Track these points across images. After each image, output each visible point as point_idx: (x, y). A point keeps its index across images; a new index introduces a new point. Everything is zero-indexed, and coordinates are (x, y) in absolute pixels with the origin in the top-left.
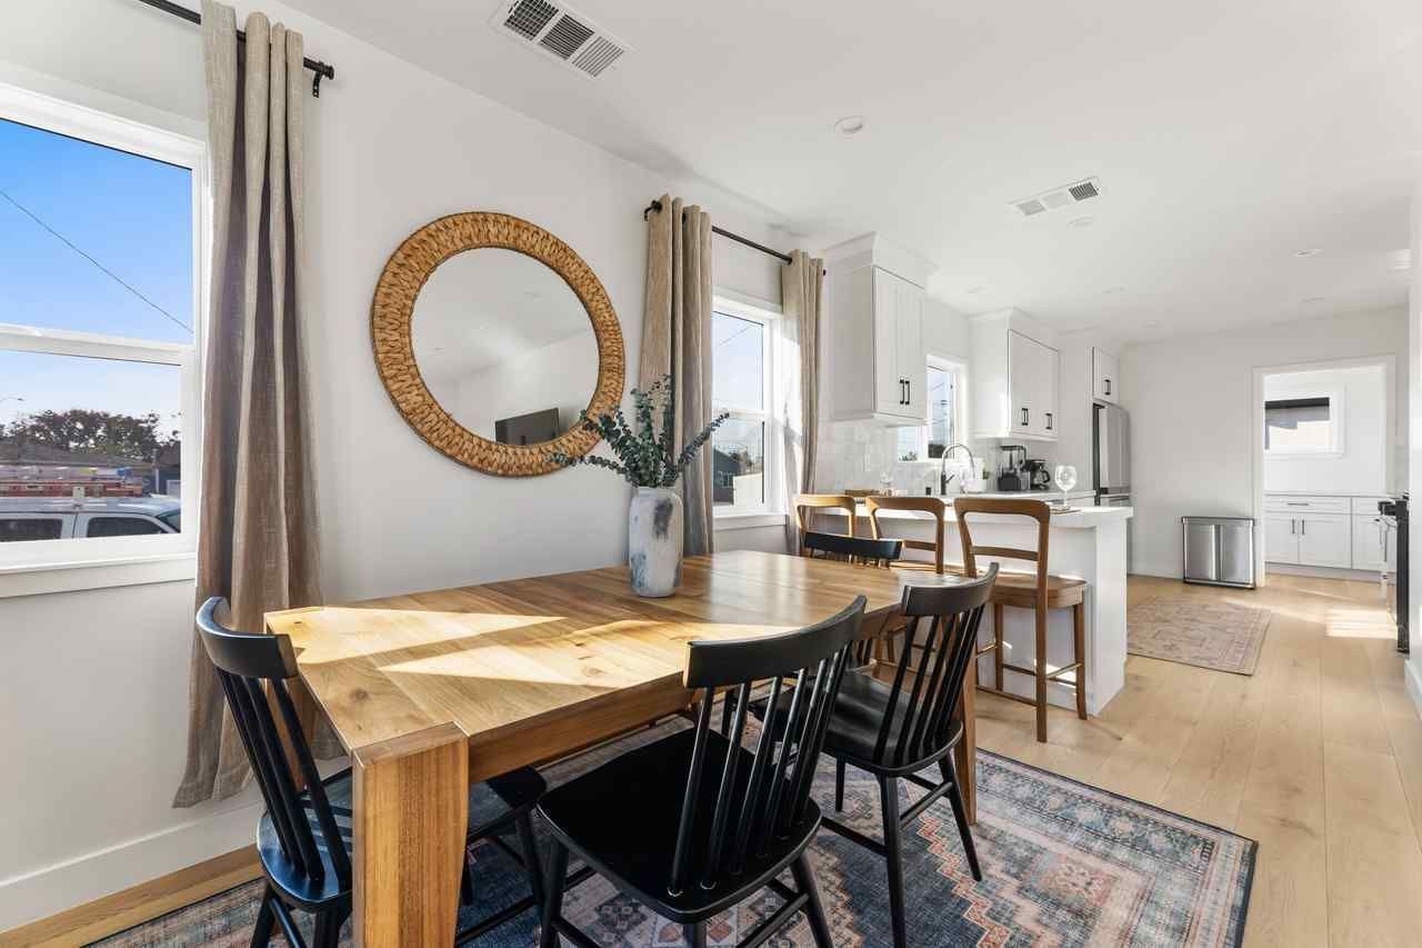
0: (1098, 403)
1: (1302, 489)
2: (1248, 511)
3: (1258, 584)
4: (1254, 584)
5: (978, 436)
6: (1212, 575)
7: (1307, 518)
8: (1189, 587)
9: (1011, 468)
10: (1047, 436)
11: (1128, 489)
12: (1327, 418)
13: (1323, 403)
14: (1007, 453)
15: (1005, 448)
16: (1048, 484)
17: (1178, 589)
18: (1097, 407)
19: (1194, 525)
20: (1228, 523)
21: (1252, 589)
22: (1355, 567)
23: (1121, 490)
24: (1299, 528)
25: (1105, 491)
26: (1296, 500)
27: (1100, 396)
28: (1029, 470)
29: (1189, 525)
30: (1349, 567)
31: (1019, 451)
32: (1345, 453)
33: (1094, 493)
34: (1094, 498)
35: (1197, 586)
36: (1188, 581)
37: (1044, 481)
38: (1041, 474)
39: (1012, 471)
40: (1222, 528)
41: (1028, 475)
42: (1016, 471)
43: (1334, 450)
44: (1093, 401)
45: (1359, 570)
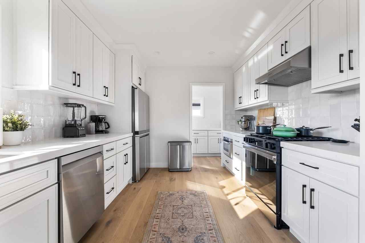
0: (135, 87)
2: (188, 139)
4: (191, 168)
5: (18, 88)
6: (178, 167)
7: (198, 138)
8: (170, 173)
9: (73, 120)
10: (105, 100)
11: (149, 131)
14: (71, 109)
15: (67, 105)
17: (167, 173)
18: (133, 89)
19: (173, 145)
20: (183, 144)
23: (145, 131)
24: (197, 142)
25: (136, 133)
26: (197, 132)
27: (136, 83)
28: (94, 121)
29: (171, 146)
30: (207, 153)
31: (83, 108)
32: (204, 117)
33: (132, 134)
34: (132, 137)
35: (173, 173)
36: (170, 170)
37: (106, 129)
38: (103, 124)
39: (73, 123)
40: (181, 146)
41: (93, 125)
42: (77, 123)
43: (202, 116)
44: (131, 85)
45: (210, 153)
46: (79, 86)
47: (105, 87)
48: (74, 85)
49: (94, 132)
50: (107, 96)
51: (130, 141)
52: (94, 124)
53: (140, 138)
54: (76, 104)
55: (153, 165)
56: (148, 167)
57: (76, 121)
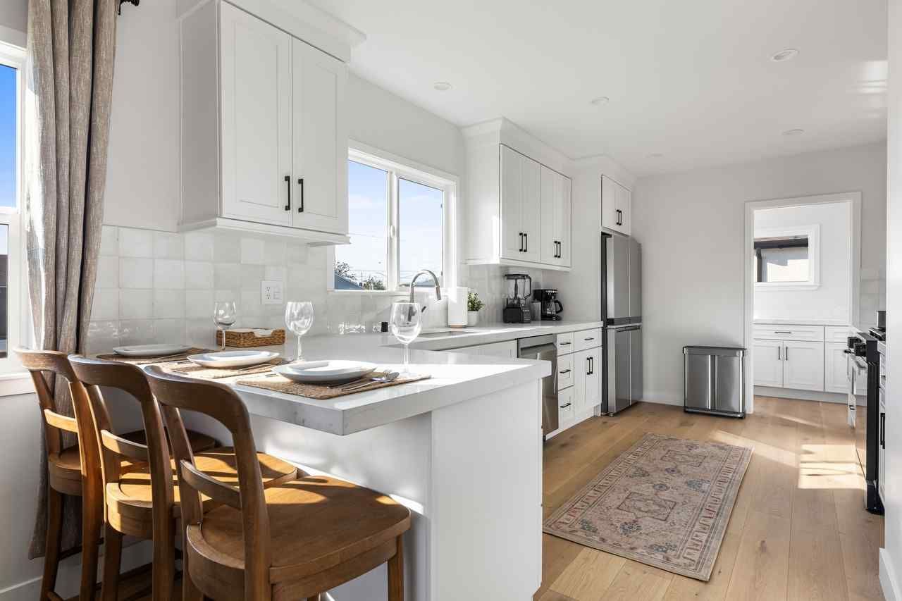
0: (607, 232)
1: (787, 319)
2: (741, 344)
3: (747, 412)
4: (744, 413)
5: (471, 263)
6: (708, 405)
7: (789, 345)
8: (688, 415)
9: (516, 297)
10: (555, 265)
11: (639, 319)
12: (806, 257)
13: (802, 243)
14: (512, 282)
15: (509, 276)
16: (559, 314)
17: (678, 418)
18: (605, 236)
19: (695, 353)
20: (723, 354)
21: (741, 418)
22: (826, 391)
23: (630, 320)
24: (783, 354)
25: (611, 322)
26: (783, 329)
27: (610, 224)
28: (539, 300)
29: (690, 354)
30: (822, 390)
31: (527, 280)
32: (820, 286)
33: (601, 324)
34: (601, 329)
35: (693, 416)
36: (687, 410)
37: (557, 312)
38: (553, 304)
39: (516, 302)
40: (716, 357)
41: (538, 305)
42: (522, 302)
43: (812, 283)
44: (601, 230)
45: (828, 393)
46: (525, 251)
47: (556, 242)
48: (521, 250)
49: (540, 318)
50: (559, 257)
51: (597, 335)
52: (540, 303)
53: (618, 332)
54: (519, 275)
55: (650, 395)
56: (637, 399)
57: (519, 299)
